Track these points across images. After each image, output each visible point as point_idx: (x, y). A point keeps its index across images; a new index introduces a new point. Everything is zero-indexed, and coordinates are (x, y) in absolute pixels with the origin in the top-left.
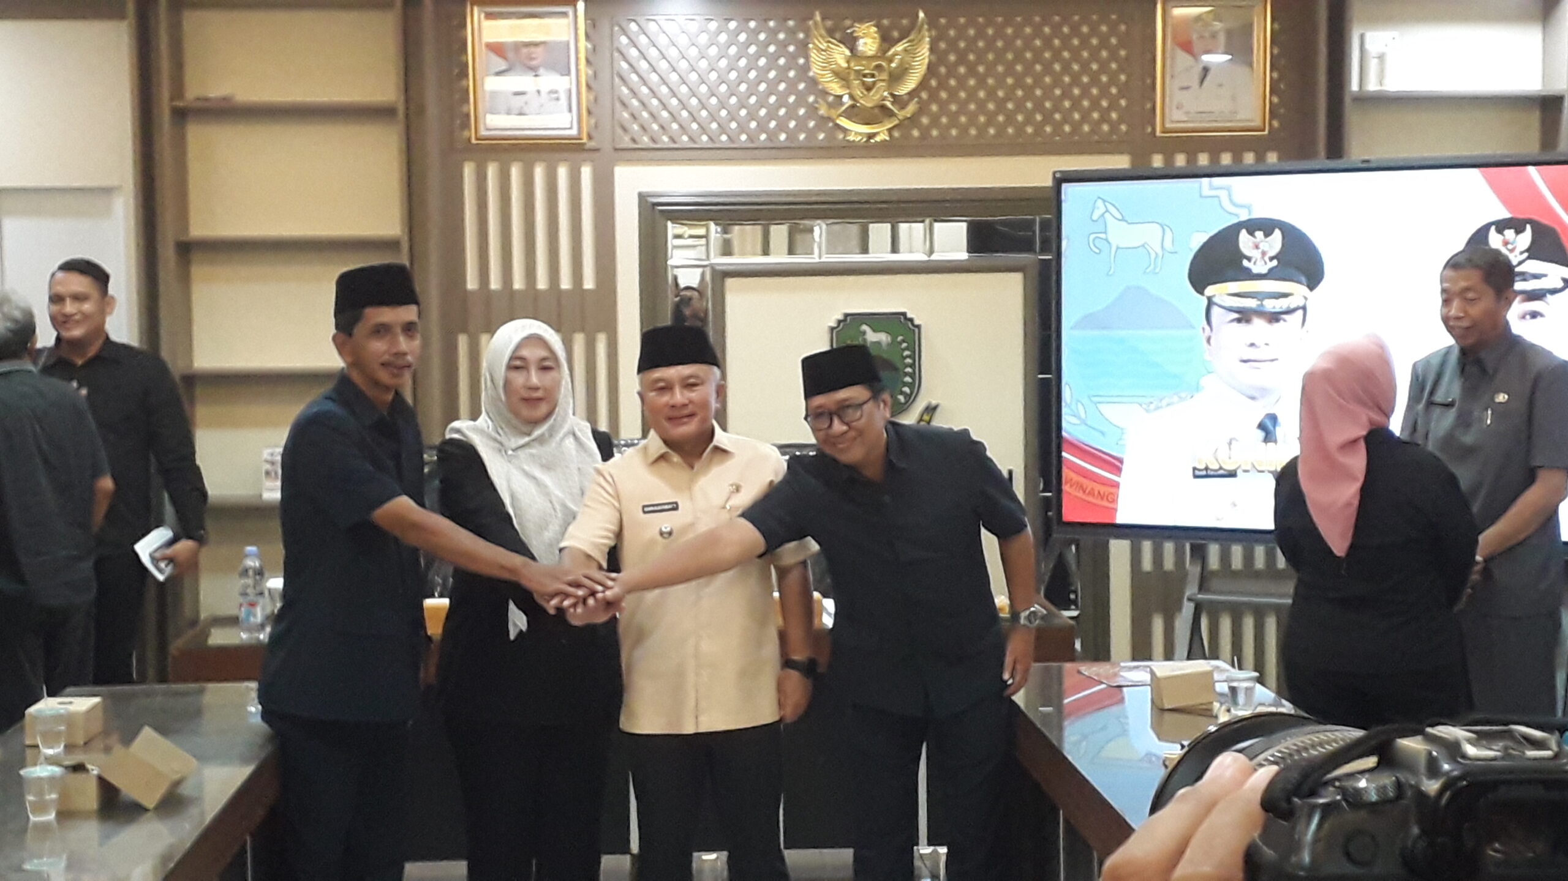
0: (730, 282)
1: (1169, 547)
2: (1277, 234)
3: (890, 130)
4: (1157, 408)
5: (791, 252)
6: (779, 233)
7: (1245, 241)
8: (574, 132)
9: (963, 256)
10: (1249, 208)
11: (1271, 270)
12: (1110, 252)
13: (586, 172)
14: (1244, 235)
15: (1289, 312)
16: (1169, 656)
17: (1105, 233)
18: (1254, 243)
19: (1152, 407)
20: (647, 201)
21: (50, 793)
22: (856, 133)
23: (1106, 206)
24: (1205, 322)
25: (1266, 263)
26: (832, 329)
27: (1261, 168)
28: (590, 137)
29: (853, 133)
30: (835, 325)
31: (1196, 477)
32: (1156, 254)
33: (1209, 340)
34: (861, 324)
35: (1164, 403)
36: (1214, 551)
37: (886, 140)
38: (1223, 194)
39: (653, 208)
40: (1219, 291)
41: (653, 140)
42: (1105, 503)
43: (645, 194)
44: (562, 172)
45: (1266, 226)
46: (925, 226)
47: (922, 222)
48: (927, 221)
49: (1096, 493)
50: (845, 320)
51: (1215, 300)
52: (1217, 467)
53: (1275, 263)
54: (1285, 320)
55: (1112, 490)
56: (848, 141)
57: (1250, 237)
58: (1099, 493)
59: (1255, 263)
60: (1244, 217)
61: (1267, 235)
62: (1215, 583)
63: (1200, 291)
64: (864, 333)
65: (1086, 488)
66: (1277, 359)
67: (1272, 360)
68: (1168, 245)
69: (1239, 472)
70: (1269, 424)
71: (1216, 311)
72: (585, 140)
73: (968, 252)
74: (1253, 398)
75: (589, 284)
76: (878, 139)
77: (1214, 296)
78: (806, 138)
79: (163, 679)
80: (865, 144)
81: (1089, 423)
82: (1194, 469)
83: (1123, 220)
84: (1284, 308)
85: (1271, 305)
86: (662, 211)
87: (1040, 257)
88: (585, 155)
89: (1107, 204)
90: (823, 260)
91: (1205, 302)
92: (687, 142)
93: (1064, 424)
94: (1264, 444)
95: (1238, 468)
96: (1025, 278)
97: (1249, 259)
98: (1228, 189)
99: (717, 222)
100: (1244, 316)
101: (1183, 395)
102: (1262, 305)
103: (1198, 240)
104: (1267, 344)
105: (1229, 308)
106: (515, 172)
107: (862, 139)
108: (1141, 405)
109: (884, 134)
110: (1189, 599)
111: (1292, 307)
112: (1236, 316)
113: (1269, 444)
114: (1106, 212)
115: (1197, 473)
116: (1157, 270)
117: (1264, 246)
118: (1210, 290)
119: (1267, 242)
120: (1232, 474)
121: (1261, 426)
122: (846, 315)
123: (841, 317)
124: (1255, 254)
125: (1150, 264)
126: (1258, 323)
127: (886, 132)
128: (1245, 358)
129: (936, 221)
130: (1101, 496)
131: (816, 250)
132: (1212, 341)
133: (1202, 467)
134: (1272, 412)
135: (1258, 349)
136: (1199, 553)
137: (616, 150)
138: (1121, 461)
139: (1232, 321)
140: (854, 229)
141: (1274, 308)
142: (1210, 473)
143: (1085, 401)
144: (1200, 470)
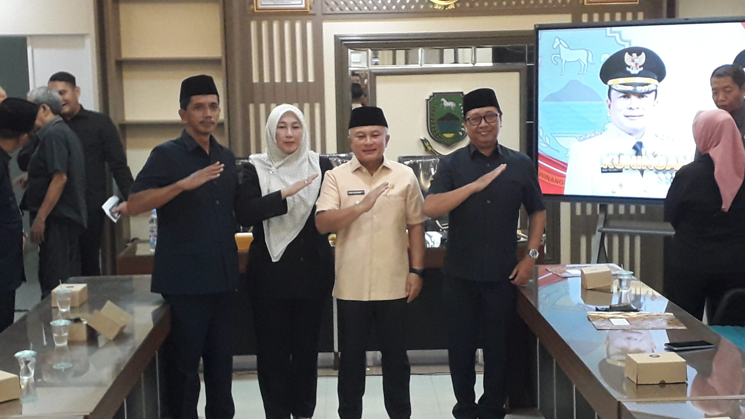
0: (378, 78)
1: (589, 206)
2: (643, 54)
3: (455, 3)
4: (584, 139)
5: (407, 63)
6: (401, 54)
7: (627, 58)
8: (303, 6)
9: (491, 64)
10: (629, 42)
11: (640, 72)
12: (562, 64)
13: (309, 25)
14: (627, 55)
15: (648, 92)
16: (588, 261)
17: (560, 54)
18: (632, 59)
19: (582, 138)
20: (338, 39)
21: (65, 332)
22: (439, 5)
23: (560, 41)
24: (607, 97)
25: (637, 69)
26: (427, 100)
27: (636, 22)
28: (311, 8)
29: (437, 5)
30: (429, 99)
31: (602, 172)
32: (585, 64)
33: (609, 106)
34: (441, 99)
35: (588, 137)
36: (611, 208)
37: (453, 8)
38: (617, 35)
39: (342, 43)
40: (616, 83)
41: (341, 10)
42: (559, 185)
43: (338, 36)
44: (298, 25)
45: (638, 51)
46: (472, 50)
47: (471, 48)
48: (473, 48)
49: (554, 180)
50: (433, 96)
51: (613, 87)
52: (613, 167)
53: (642, 69)
54: (646, 97)
55: (562, 179)
56: (435, 9)
57: (630, 56)
58: (556, 180)
59: (632, 69)
60: (627, 46)
61: (638, 55)
62: (611, 223)
63: (605, 82)
64: (443, 102)
65: (550, 178)
66: (642, 115)
67: (640, 116)
68: (590, 59)
69: (624, 170)
70: (638, 147)
71: (613, 92)
72: (308, 10)
73: (493, 62)
74: (630, 134)
75: (311, 79)
76: (449, 8)
77: (612, 85)
78: (415, 8)
79: (114, 273)
80: (443, 10)
81: (551, 146)
82: (602, 168)
83: (568, 48)
84: (647, 90)
85: (639, 89)
86: (345, 44)
87: (528, 64)
88: (307, 17)
89: (560, 40)
90: (423, 67)
91: (608, 88)
92: (357, 10)
93: (539, 147)
94: (636, 156)
95: (623, 168)
96: (520, 74)
97: (629, 67)
98: (620, 33)
99: (372, 49)
100: (627, 95)
101: (596, 133)
102: (635, 89)
103: (605, 57)
104: (638, 108)
105: (620, 91)
106: (275, 25)
107: (442, 8)
108: (576, 137)
109: (452, 5)
110: (599, 231)
111: (650, 90)
112: (622, 94)
113: (638, 156)
114: (559, 44)
115: (603, 170)
116: (585, 72)
117: (637, 60)
118: (610, 82)
119: (638, 59)
120: (620, 171)
121: (635, 148)
122: (434, 94)
123: (431, 94)
124: (633, 64)
125: (581, 70)
126: (634, 98)
127: (453, 4)
128: (627, 115)
129: (477, 47)
130: (557, 182)
131: (420, 63)
132: (611, 107)
133: (606, 167)
134: (640, 141)
135: (634, 111)
136: (604, 208)
137: (324, 14)
138: (566, 165)
139: (621, 97)
140: (437, 52)
141: (641, 90)
142: (609, 170)
143: (550, 136)
144: (604, 169)
